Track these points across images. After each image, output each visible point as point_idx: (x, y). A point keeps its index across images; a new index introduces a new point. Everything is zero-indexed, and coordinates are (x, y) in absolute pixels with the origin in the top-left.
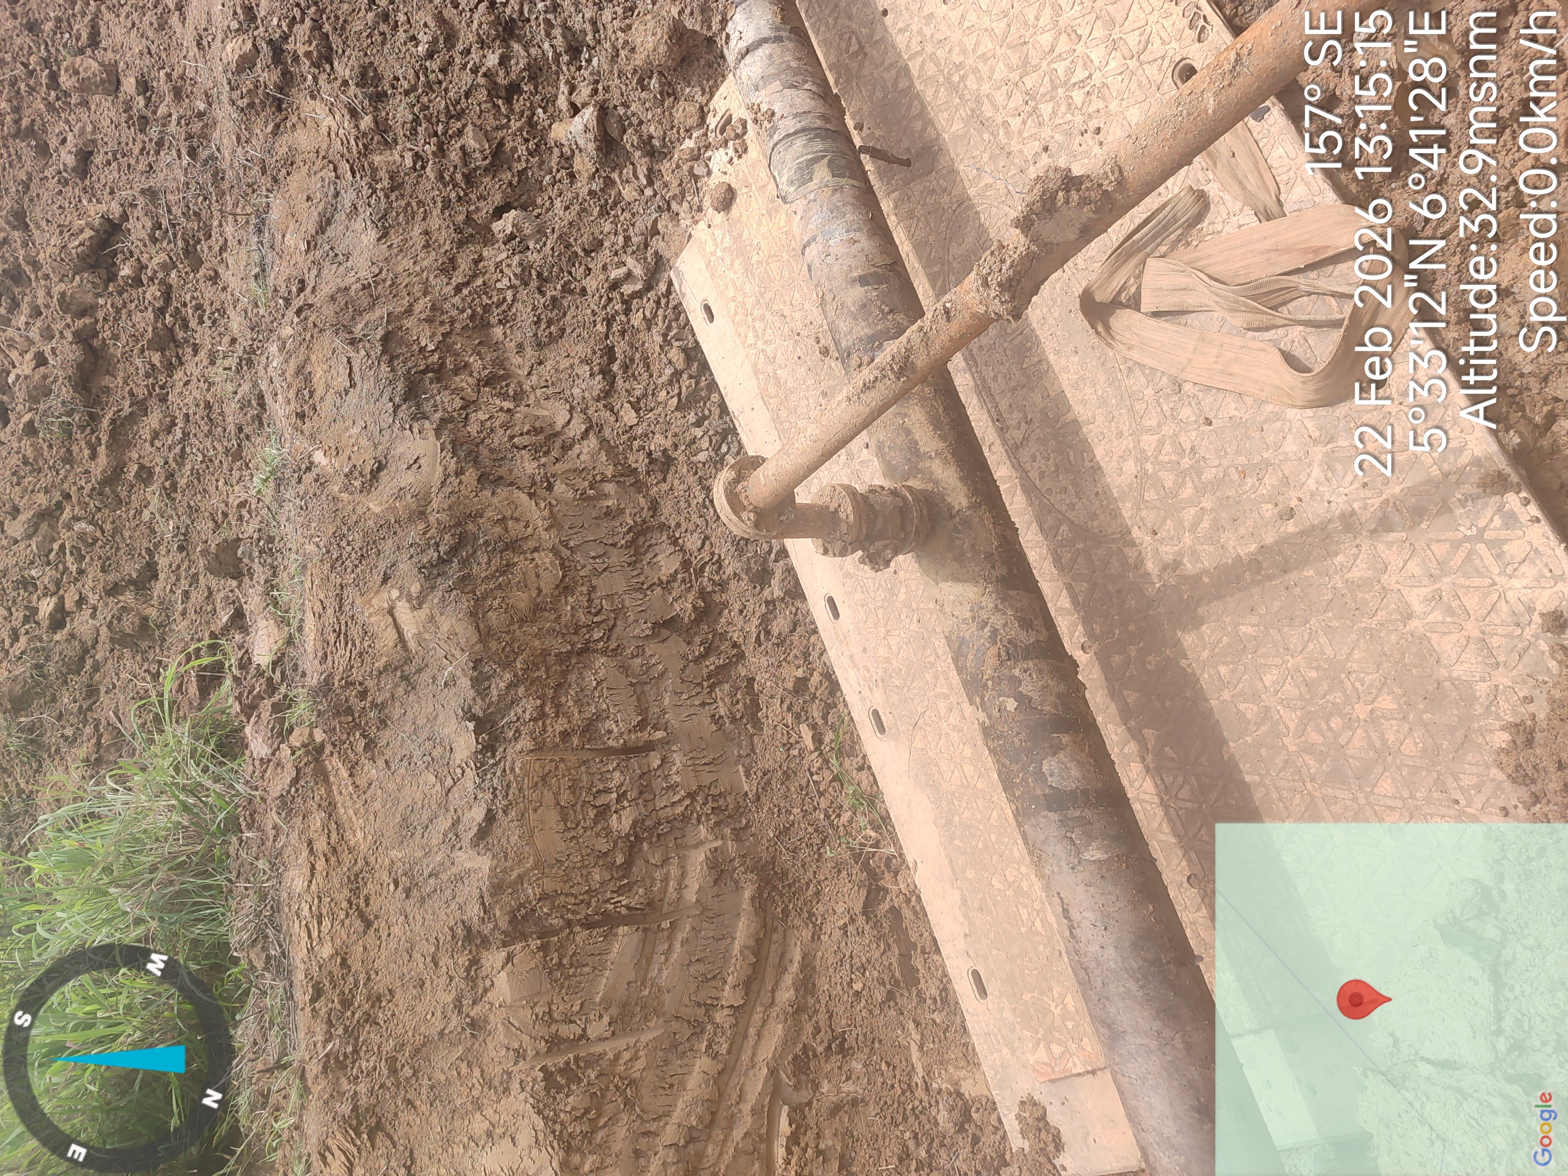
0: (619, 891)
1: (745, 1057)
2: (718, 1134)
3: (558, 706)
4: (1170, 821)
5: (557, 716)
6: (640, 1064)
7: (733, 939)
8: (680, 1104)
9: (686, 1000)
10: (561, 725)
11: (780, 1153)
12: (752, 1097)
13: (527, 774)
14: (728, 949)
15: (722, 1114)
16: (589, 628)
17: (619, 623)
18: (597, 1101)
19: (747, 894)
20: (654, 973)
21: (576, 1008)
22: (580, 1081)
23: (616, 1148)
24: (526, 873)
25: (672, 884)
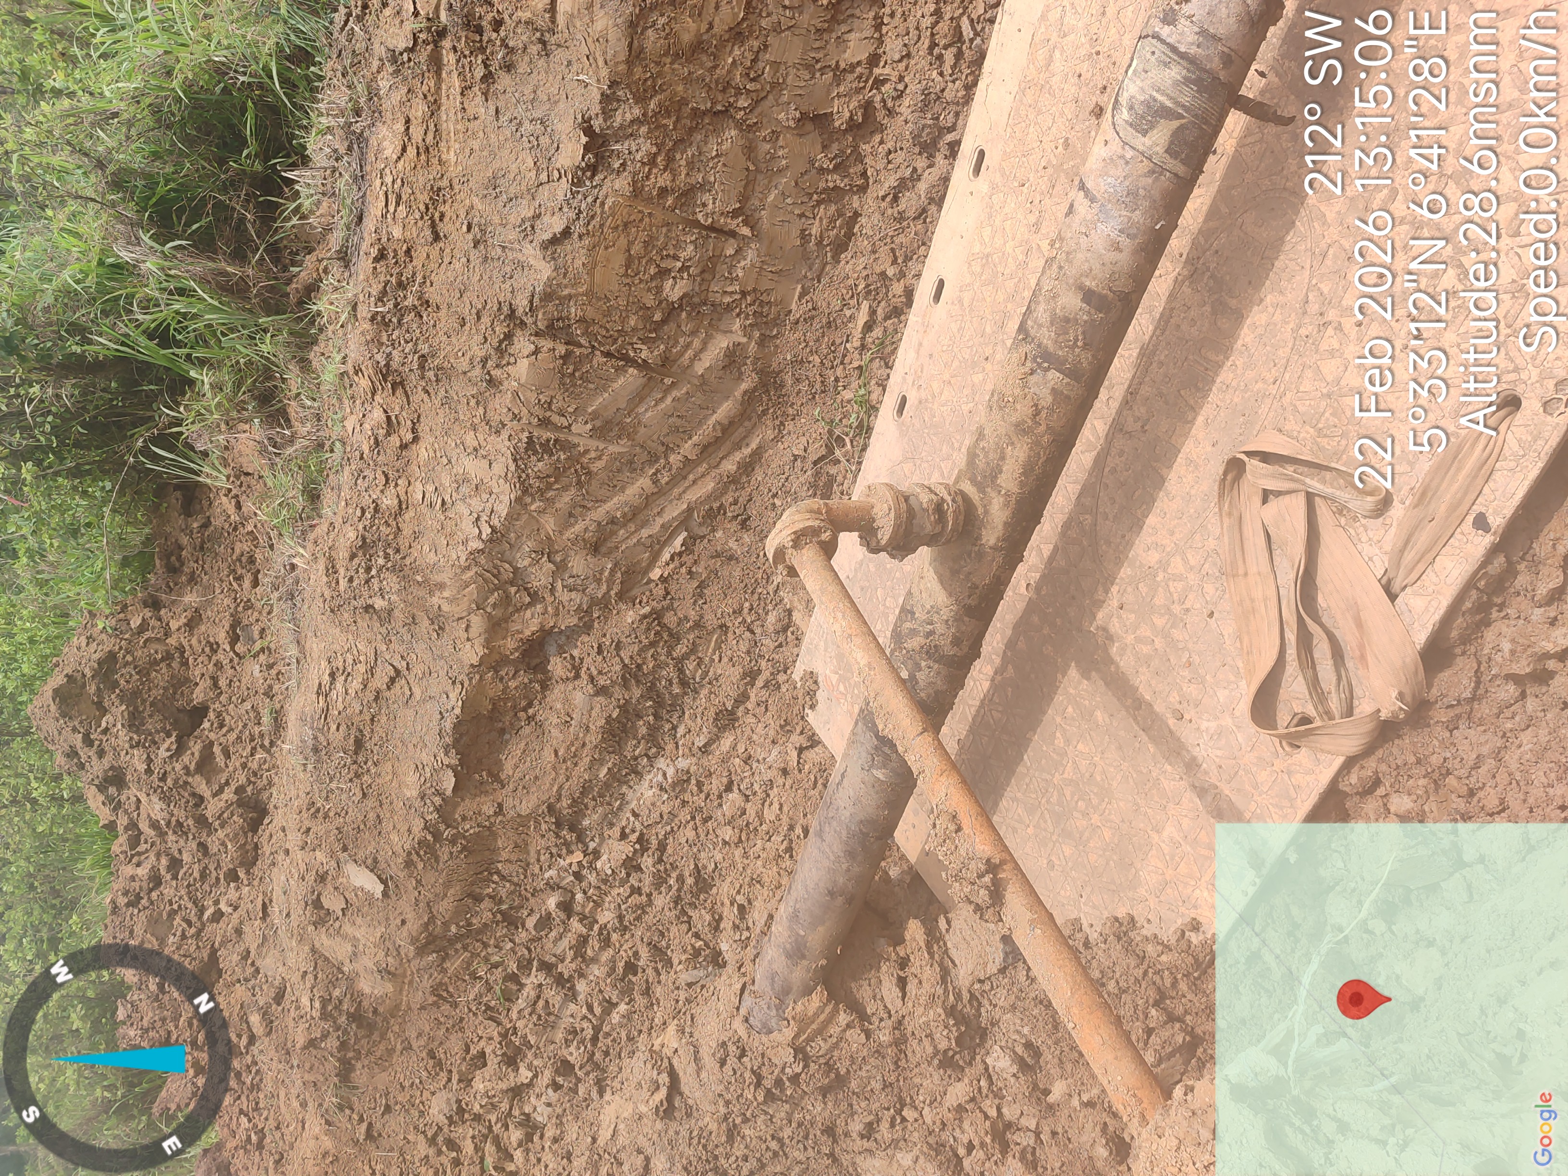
0: (643, 341)
1: (676, 491)
2: (632, 527)
3: (670, 159)
4: (978, 711)
5: (665, 170)
6: (600, 464)
7: (714, 412)
8: (615, 500)
9: (655, 437)
10: (664, 180)
11: (666, 556)
12: (667, 517)
13: (613, 215)
14: (706, 418)
15: (641, 517)
16: (738, 92)
17: (770, 97)
18: (558, 472)
19: (744, 386)
20: (641, 410)
21: (570, 410)
22: (552, 454)
23: (558, 505)
24: (577, 295)
25: (690, 353)
